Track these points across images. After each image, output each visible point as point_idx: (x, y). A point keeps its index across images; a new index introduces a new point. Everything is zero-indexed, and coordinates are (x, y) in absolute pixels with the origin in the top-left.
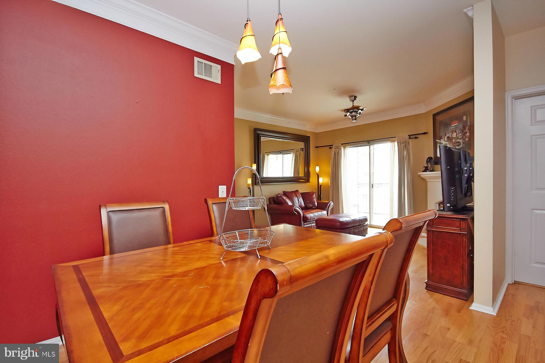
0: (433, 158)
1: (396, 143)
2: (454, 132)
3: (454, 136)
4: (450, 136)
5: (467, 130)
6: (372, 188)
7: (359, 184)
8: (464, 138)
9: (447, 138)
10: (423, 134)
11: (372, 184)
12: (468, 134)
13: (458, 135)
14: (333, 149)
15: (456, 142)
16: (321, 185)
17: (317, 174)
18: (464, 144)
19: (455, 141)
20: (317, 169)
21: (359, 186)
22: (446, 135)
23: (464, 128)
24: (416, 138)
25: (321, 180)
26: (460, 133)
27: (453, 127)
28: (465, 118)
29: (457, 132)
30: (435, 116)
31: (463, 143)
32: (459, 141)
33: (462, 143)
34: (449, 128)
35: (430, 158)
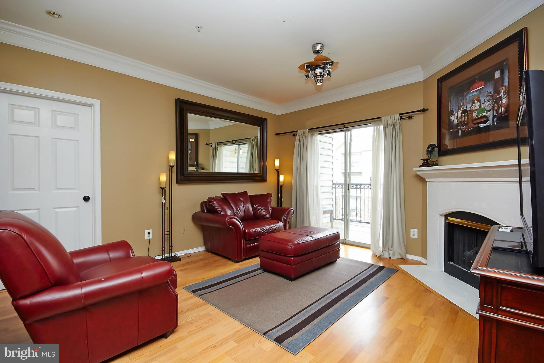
0: (437, 146)
1: (382, 127)
2: (476, 101)
3: (476, 108)
4: (468, 109)
5: (502, 94)
6: (349, 189)
7: (333, 184)
8: (496, 108)
9: (462, 113)
10: (420, 111)
11: (349, 185)
12: (504, 101)
13: (483, 106)
14: (298, 137)
15: (479, 116)
16: (282, 185)
17: (277, 170)
18: (495, 119)
19: (477, 116)
20: (277, 163)
21: (334, 186)
22: (459, 107)
23: (497, 91)
24: (410, 118)
25: (282, 178)
26: (488, 100)
27: (475, 93)
28: (497, 75)
29: (482, 100)
30: (441, 81)
31: (494, 117)
32: (486, 114)
33: (491, 118)
34: (466, 96)
35: (432, 146)
